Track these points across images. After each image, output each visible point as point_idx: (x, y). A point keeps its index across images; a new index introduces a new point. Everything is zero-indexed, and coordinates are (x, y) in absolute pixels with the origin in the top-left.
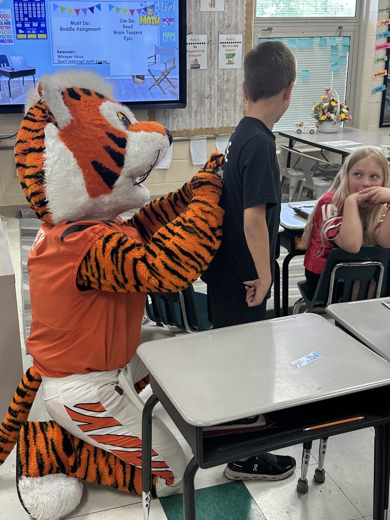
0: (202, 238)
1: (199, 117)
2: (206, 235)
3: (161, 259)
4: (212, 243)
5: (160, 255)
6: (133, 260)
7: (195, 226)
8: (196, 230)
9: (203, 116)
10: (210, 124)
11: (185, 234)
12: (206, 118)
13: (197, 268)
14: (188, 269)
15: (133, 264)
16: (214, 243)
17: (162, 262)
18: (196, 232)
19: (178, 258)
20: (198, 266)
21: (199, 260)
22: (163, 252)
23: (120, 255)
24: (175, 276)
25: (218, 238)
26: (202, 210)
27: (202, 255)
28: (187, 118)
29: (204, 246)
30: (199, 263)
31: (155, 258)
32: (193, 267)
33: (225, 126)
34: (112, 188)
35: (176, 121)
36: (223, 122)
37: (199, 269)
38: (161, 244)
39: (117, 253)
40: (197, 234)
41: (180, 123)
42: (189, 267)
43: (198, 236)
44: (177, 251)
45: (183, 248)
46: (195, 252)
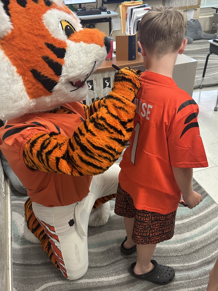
0: (112, 133)
1: (181, 2)
2: (116, 129)
3: (77, 153)
4: (122, 136)
5: (77, 149)
6: (56, 159)
7: (106, 123)
8: (106, 126)
9: (183, 1)
10: (185, 4)
11: (97, 131)
12: (184, 2)
13: (110, 158)
14: (101, 160)
15: (56, 162)
16: (124, 136)
17: (79, 155)
18: (106, 129)
19: (90, 152)
20: (110, 156)
21: (111, 152)
22: (79, 147)
23: (44, 157)
24: (90, 166)
25: (128, 130)
26: (115, 106)
27: (113, 147)
28: (177, 2)
29: (115, 139)
30: (111, 154)
31: (74, 151)
32: (106, 158)
33: (191, 5)
34: (51, 92)
35: (173, 4)
36: (190, 3)
37: (112, 159)
38: (78, 140)
39: (42, 156)
40: (108, 130)
41: (174, 5)
42: (101, 158)
43: (109, 132)
44: (89, 147)
45: (95, 144)
46: (106, 146)
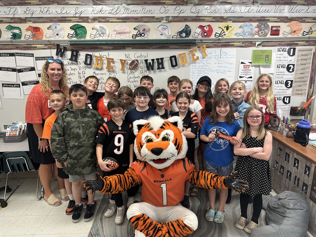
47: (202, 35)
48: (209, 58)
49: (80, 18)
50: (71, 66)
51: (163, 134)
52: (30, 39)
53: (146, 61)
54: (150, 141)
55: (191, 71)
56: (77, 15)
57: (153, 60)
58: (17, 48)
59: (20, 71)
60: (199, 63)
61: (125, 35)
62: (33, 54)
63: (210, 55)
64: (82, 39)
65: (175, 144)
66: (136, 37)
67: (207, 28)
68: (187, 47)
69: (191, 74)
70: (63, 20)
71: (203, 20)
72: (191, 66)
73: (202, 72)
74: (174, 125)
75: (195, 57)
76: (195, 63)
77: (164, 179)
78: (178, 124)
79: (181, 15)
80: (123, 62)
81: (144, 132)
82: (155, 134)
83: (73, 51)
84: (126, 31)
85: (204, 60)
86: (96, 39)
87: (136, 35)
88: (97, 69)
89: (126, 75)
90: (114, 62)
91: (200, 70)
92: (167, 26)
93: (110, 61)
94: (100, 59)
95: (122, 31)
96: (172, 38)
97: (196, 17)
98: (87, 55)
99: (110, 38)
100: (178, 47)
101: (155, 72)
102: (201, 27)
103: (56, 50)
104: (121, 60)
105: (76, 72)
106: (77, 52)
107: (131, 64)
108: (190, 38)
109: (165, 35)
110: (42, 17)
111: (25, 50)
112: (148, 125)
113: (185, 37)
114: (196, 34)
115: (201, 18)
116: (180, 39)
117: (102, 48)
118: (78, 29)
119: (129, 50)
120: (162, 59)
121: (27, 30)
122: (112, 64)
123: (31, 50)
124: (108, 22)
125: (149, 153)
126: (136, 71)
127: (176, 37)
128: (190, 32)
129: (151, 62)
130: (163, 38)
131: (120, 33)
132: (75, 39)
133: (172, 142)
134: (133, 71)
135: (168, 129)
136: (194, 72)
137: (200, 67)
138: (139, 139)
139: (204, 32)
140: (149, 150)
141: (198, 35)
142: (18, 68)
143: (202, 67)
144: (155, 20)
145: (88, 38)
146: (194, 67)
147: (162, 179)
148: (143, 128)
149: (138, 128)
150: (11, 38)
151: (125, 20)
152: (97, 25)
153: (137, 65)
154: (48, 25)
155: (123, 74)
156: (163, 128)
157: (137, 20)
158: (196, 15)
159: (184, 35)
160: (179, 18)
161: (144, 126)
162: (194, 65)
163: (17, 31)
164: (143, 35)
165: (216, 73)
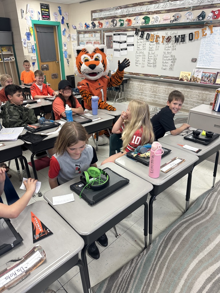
47: (213, 17)
48: (215, 34)
49: (148, 12)
50: (140, 40)
51: (95, 56)
52: (127, 26)
53: (175, 36)
54: (86, 60)
55: (202, 44)
56: (147, 11)
57: (179, 36)
58: (121, 31)
59: (121, 43)
60: (208, 38)
61: (168, 20)
62: (126, 34)
63: (216, 32)
64: (148, 25)
65: (103, 64)
66: (173, 22)
67: (217, 12)
68: (201, 26)
69: (201, 45)
70: (141, 14)
71: (216, 7)
72: (202, 40)
73: (209, 44)
74: (101, 51)
75: (205, 34)
76: (205, 38)
77: (101, 86)
78: (104, 50)
79: (201, 4)
80: (163, 37)
81: (82, 55)
82: (90, 56)
83: (142, 32)
84: (168, 18)
85: (211, 35)
86: (153, 24)
87: (173, 20)
88: (151, 42)
89: (164, 45)
90: (159, 38)
91: (207, 43)
92: (191, 13)
93: (158, 37)
94: (153, 36)
95: (166, 19)
96: (193, 21)
97: (211, 4)
98: (148, 34)
99: (160, 23)
100: (196, 27)
101: (180, 44)
102: (213, 12)
103: (135, 31)
104: (163, 36)
105: (142, 44)
106: (144, 32)
107: (167, 39)
108: (205, 20)
109: (190, 19)
110: (133, 14)
111: (124, 32)
112: (84, 50)
113: (202, 20)
114: (209, 17)
115: (215, 5)
116: (198, 21)
117: (155, 29)
118: (147, 19)
119: (168, 30)
120: (184, 35)
121: (126, 21)
122: (158, 39)
123: (126, 31)
124: (160, 13)
125: (88, 68)
126: (169, 43)
127: (196, 20)
128: (205, 16)
129: (178, 37)
130: (188, 21)
131: (165, 20)
132: (144, 25)
133: (101, 62)
134: (168, 43)
135: (98, 53)
136: (204, 44)
137: (208, 41)
138: (79, 59)
139: (215, 15)
140: (87, 66)
141: (210, 18)
142: (120, 41)
143: (209, 41)
144: (185, 10)
145: (150, 24)
146: (204, 41)
147: (100, 86)
148: (81, 52)
149: (77, 52)
150: (120, 26)
151: (169, 11)
152: (155, 16)
153: (170, 39)
154: (134, 17)
155: (163, 45)
156: (95, 52)
157: (175, 11)
158: (211, 3)
159: (201, 18)
160: (200, 7)
161: (82, 51)
162: (204, 39)
163: (122, 22)
164: (177, 20)
165: (218, 46)
